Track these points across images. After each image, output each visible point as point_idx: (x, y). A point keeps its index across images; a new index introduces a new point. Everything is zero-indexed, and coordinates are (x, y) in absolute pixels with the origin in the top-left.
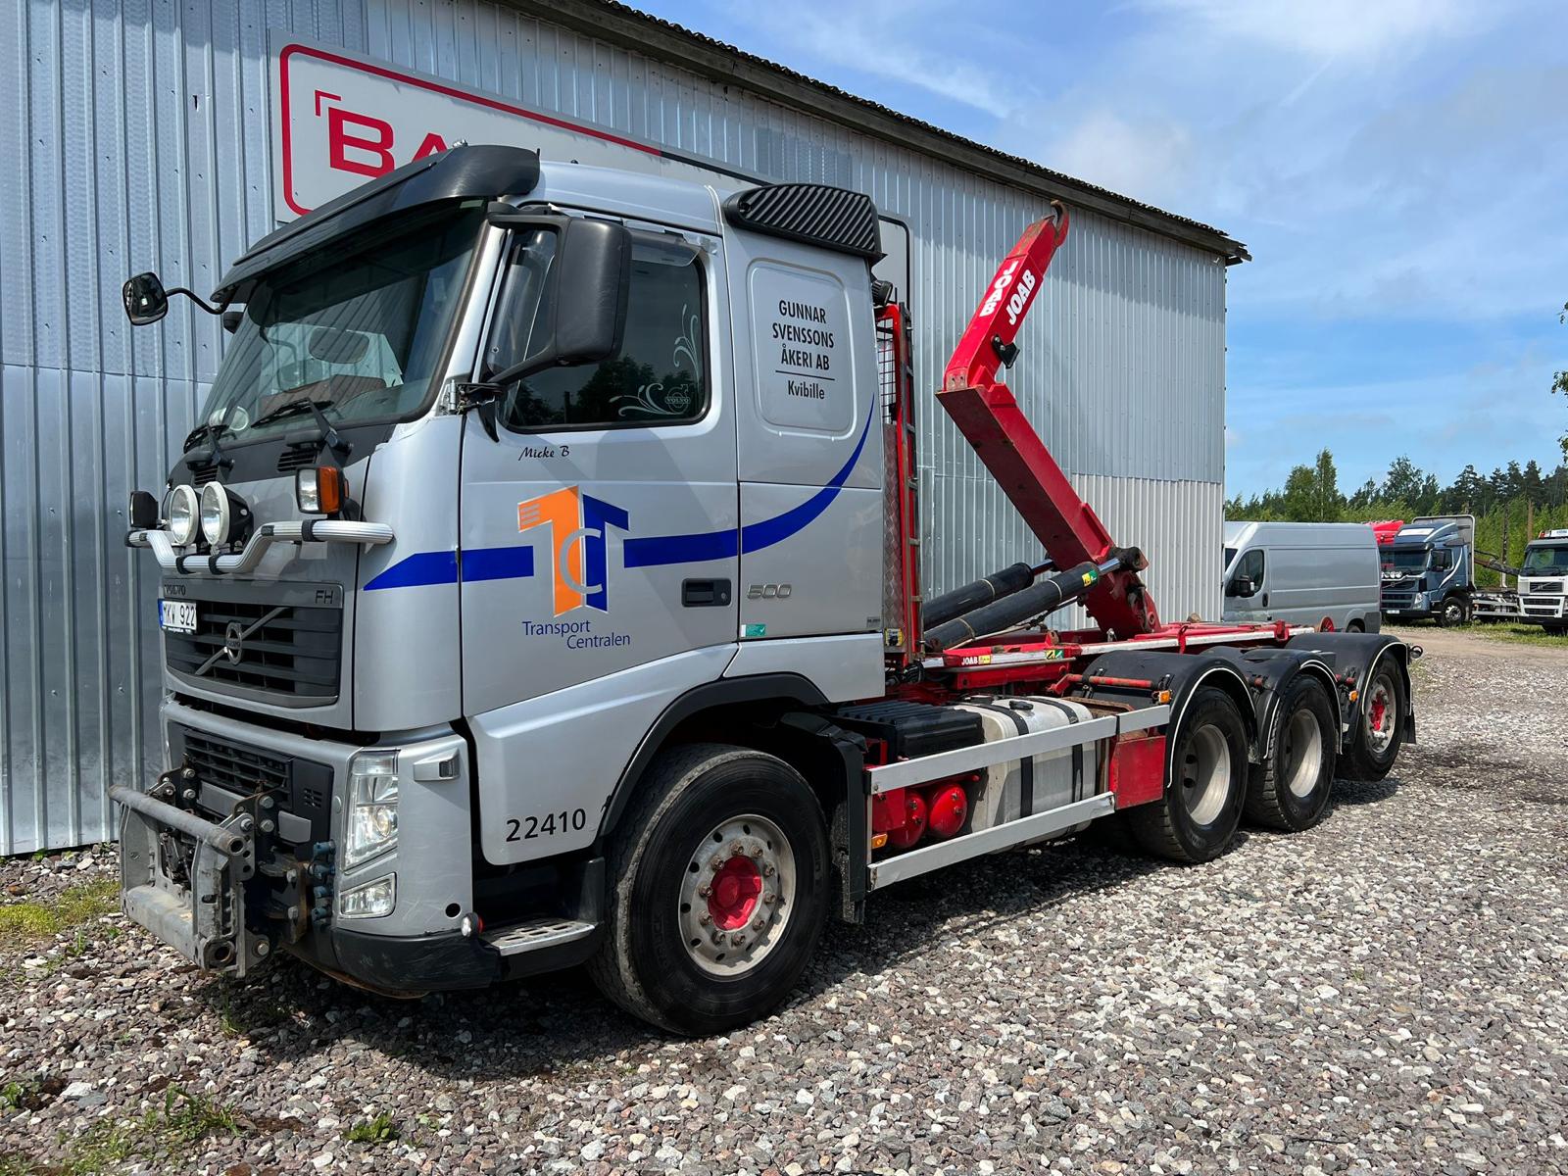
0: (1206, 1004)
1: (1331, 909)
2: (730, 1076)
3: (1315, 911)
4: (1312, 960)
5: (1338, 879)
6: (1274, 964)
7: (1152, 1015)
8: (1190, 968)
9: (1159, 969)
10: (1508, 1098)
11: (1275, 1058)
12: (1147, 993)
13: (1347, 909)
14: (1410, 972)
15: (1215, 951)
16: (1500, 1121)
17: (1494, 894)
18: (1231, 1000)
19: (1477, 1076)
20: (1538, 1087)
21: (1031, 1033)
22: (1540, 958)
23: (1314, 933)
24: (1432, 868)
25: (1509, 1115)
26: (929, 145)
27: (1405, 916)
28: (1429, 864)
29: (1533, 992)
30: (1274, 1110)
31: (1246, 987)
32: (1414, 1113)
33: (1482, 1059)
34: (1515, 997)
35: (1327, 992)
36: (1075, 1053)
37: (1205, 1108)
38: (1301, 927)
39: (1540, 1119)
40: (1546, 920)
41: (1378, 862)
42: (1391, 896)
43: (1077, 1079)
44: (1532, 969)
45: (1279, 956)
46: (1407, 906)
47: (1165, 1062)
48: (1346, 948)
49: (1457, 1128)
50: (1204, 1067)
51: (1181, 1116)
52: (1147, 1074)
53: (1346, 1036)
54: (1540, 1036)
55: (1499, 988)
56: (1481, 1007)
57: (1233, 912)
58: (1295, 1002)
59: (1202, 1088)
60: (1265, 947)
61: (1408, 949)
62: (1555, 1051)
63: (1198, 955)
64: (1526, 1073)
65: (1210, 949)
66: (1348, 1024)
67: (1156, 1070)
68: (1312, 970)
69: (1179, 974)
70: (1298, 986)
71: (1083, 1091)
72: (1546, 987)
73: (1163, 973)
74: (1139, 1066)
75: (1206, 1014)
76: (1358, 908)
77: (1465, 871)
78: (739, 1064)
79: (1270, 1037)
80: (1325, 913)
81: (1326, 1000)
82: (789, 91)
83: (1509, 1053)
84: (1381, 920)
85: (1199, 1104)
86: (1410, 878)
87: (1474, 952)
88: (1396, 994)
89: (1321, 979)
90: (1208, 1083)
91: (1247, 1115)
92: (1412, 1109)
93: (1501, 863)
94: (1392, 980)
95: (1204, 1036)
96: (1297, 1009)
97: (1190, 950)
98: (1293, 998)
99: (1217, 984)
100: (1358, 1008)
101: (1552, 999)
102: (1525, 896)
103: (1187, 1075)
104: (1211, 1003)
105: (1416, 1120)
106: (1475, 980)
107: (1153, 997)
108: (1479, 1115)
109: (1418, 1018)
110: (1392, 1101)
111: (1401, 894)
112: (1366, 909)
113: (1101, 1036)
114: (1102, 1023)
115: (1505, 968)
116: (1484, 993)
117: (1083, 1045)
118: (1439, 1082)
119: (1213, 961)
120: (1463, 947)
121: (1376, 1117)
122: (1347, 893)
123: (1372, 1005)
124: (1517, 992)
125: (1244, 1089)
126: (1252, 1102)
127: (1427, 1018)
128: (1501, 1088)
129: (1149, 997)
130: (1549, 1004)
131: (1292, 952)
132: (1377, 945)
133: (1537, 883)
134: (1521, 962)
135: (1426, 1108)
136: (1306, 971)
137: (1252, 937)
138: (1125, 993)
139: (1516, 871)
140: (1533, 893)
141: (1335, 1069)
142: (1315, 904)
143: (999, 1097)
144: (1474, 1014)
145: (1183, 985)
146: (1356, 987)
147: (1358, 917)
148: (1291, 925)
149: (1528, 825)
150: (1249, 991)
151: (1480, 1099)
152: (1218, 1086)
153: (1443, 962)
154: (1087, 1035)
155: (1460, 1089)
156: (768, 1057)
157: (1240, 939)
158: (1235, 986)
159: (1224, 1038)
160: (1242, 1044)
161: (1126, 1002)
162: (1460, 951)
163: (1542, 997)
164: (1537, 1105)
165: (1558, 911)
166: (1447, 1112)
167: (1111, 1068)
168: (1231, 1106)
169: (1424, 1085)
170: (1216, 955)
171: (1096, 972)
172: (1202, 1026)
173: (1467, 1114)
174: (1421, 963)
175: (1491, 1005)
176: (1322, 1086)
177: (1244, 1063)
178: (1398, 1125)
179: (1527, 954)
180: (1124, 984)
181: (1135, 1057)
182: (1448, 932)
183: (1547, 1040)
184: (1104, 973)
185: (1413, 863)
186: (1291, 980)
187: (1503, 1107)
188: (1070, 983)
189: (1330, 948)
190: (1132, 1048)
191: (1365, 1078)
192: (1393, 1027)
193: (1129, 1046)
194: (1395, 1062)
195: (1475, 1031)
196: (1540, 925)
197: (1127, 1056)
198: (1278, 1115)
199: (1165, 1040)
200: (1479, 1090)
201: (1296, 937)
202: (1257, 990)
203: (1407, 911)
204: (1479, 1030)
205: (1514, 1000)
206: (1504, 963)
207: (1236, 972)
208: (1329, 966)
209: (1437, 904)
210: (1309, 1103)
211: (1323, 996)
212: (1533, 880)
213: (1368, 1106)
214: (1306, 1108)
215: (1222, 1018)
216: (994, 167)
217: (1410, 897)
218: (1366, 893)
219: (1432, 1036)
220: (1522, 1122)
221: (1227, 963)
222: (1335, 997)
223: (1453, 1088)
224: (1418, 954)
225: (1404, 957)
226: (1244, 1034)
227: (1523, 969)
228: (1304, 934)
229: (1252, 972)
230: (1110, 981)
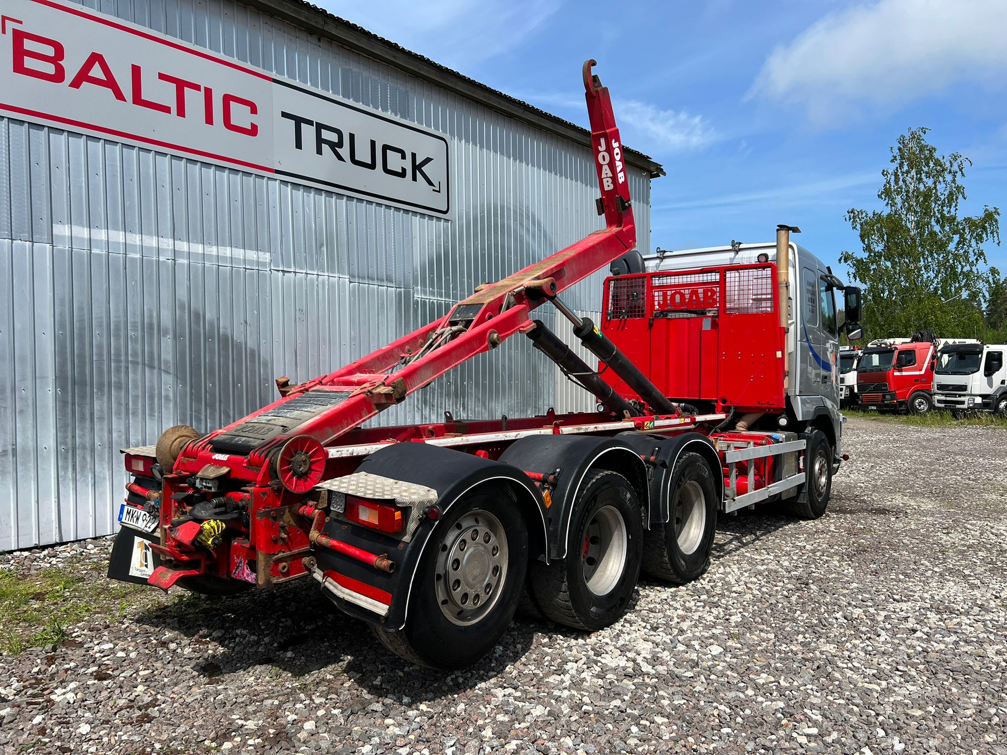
0: (638, 664)
1: (718, 590)
2: (294, 747)
3: (707, 592)
4: (708, 627)
5: (721, 570)
6: (682, 631)
7: (601, 676)
8: (627, 638)
9: (607, 640)
10: (833, 723)
11: (682, 702)
12: (599, 659)
13: (727, 589)
14: (768, 632)
15: (644, 624)
16: (829, 740)
17: (815, 575)
18: (655, 660)
19: (812, 706)
20: (850, 712)
21: (518, 694)
22: (845, 618)
23: (707, 608)
24: (778, 559)
25: (835, 735)
26: (460, 87)
27: (763, 593)
28: (776, 556)
29: (843, 642)
30: (682, 742)
31: (664, 650)
32: (773, 737)
33: (815, 693)
34: (832, 646)
35: (716, 650)
36: (548, 708)
37: (636, 745)
38: (699, 604)
39: (854, 736)
40: (847, 591)
41: (746, 556)
42: (754, 580)
43: (549, 729)
44: (841, 626)
45: (685, 625)
46: (764, 586)
47: (610, 710)
48: (727, 617)
49: (803, 747)
50: (636, 712)
51: (620, 752)
52: (597, 721)
53: (728, 682)
54: (849, 673)
55: (822, 640)
56: (811, 655)
57: (656, 595)
58: (696, 658)
59: (634, 729)
60: (676, 620)
61: (765, 616)
62: (860, 685)
63: (633, 628)
64: (842, 702)
65: (641, 623)
66: (729, 673)
67: (603, 717)
68: (706, 635)
69: (621, 642)
70: (697, 647)
71: (553, 738)
72: (850, 638)
73: (610, 643)
74: (592, 716)
75: (638, 672)
76: (734, 589)
77: (797, 560)
78: (302, 735)
79: (680, 686)
80: (714, 593)
81: (715, 656)
82: (363, 43)
83: (831, 687)
84: (748, 597)
85: (632, 742)
86: (765, 567)
87: (805, 615)
88: (759, 648)
89: (712, 640)
90: (638, 724)
91: (664, 748)
92: (772, 734)
93: (818, 554)
94: (756, 638)
95: (636, 688)
96: (697, 664)
97: (627, 625)
98: (694, 656)
99: (645, 648)
100: (735, 660)
101: (854, 646)
102: (833, 575)
103: (624, 720)
104: (642, 664)
105: (775, 743)
106: (807, 635)
107: (603, 661)
108: (816, 736)
109: (773, 665)
110: (759, 730)
111: (760, 578)
112: (739, 589)
113: (566, 693)
114: (567, 683)
115: (825, 626)
116: (813, 644)
117: (553, 701)
118: (789, 713)
119: (643, 631)
120: (798, 612)
121: (749, 742)
122: (727, 579)
123: (744, 657)
124: (833, 642)
125: (662, 727)
126: (667, 737)
127: (778, 665)
128: (828, 715)
129: (599, 662)
130: (853, 650)
131: (693, 622)
132: (746, 614)
133: (840, 567)
134: (834, 621)
135: (781, 733)
136: (702, 635)
137: (668, 613)
138: (584, 659)
139: (827, 558)
140: (839, 573)
141: (722, 707)
142: (708, 587)
143: (492, 748)
144: (808, 660)
145: (623, 650)
146: (734, 645)
147: (734, 595)
148: (693, 603)
149: (832, 528)
150: (666, 653)
151: (815, 724)
152: (645, 726)
153: (787, 623)
154: (557, 693)
155: (802, 717)
156: (324, 729)
157: (661, 615)
158: (657, 650)
159: (649, 690)
160: (661, 693)
161: (585, 666)
162: (796, 615)
163: (849, 645)
164: (851, 726)
165: (855, 585)
166: (795, 735)
167: (573, 719)
168: (653, 742)
169: (779, 715)
170: (645, 627)
171: (566, 645)
172: (635, 681)
173: (808, 736)
174: (774, 625)
175: (817, 653)
176: (714, 721)
177: (662, 707)
178: (764, 747)
179: (838, 615)
180: (584, 653)
181: (590, 708)
182: (789, 603)
183: (854, 676)
184: (571, 645)
185: (767, 556)
186: (693, 643)
187: (830, 729)
188: (547, 654)
189: (717, 618)
190: (588, 701)
191: (741, 713)
192: (758, 673)
193: (586, 700)
194: (760, 699)
195: (809, 673)
196: (844, 596)
197: (585, 708)
198: (685, 746)
199: (611, 692)
200: (814, 717)
201: (696, 611)
202: (671, 651)
203: (764, 589)
204: (811, 671)
205: (831, 648)
206: (824, 622)
207: (658, 639)
208: (717, 631)
209: (781, 584)
210: (705, 735)
211: (714, 653)
212: (838, 565)
213: (744, 734)
214: (703, 739)
215: (648, 674)
216: (504, 106)
217: (765, 580)
218: (739, 578)
219: (783, 678)
220: (843, 740)
221: (652, 633)
222: (721, 653)
223: (798, 717)
224: (772, 619)
225: (764, 622)
226: (663, 685)
227: (836, 626)
228: (701, 609)
229: (667, 639)
230: (574, 652)
